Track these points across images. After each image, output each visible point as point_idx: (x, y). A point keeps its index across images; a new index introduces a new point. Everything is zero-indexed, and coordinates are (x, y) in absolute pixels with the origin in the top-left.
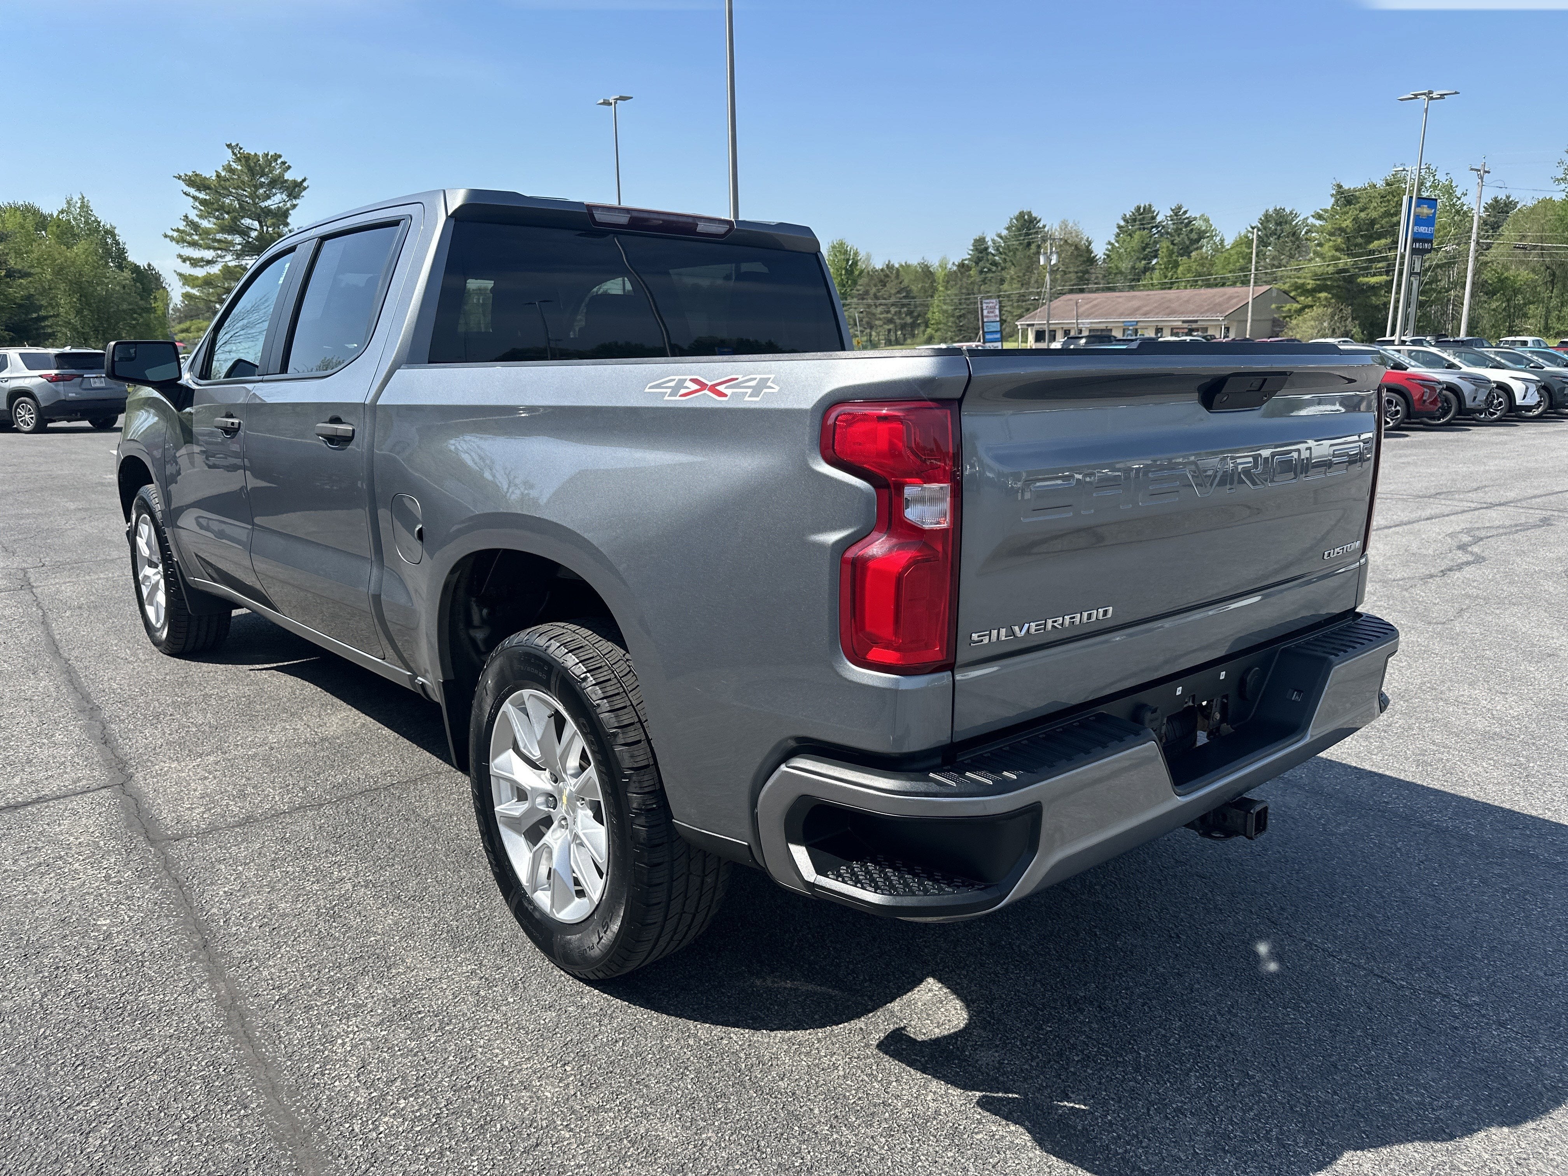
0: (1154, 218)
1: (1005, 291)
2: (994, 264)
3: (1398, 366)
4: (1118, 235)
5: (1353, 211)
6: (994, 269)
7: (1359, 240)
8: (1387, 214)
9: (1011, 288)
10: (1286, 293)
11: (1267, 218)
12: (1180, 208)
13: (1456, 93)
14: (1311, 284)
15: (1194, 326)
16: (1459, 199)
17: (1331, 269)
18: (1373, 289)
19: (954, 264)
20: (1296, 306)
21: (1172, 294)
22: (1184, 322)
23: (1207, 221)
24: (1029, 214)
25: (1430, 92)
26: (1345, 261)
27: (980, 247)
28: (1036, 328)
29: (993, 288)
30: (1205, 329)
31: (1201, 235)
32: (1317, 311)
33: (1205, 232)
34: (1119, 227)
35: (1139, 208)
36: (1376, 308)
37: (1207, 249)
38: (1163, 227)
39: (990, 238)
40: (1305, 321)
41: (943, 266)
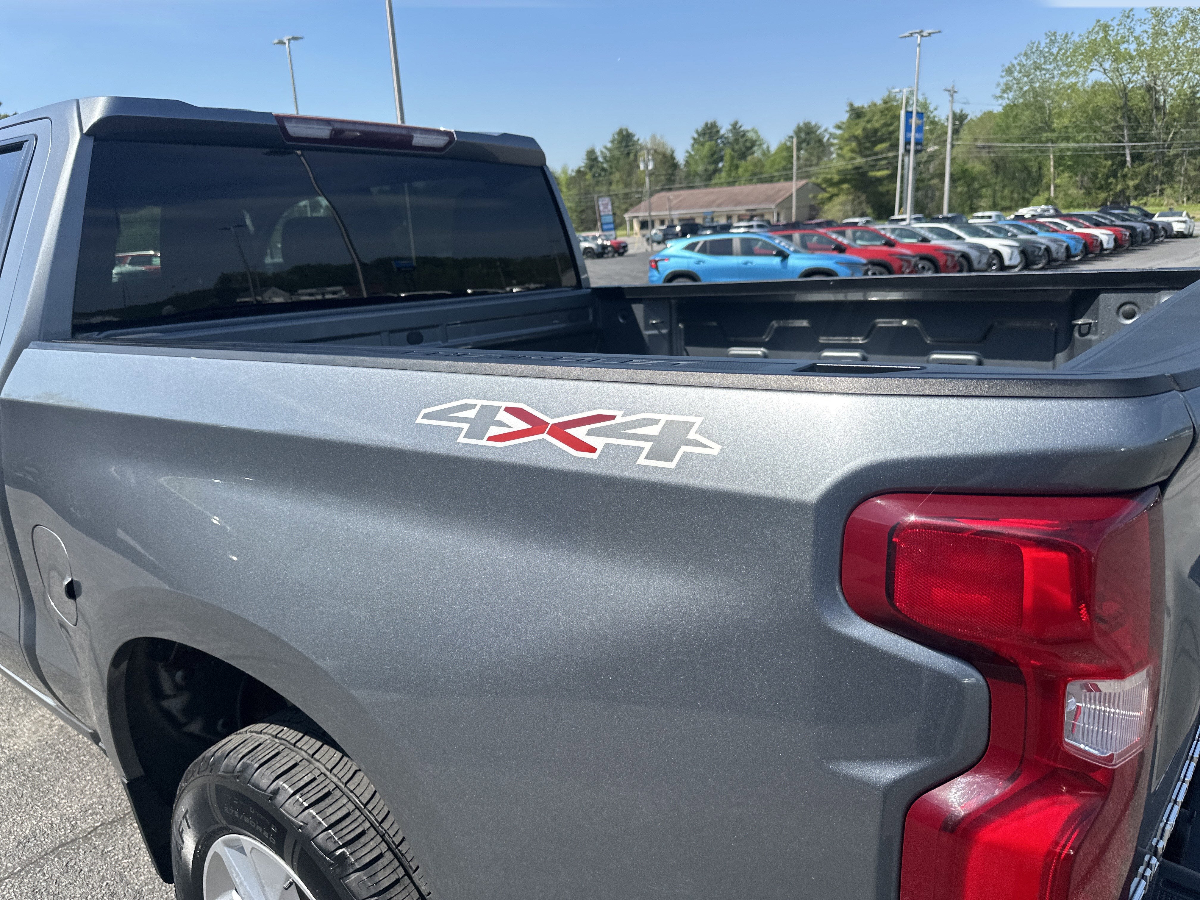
0: (718, 132)
1: (614, 191)
2: (604, 169)
3: (925, 240)
4: (693, 145)
5: (862, 123)
6: (603, 173)
7: (868, 145)
8: (886, 125)
9: (618, 189)
10: (818, 185)
11: (799, 131)
12: (736, 123)
13: (940, 32)
14: (836, 178)
15: (754, 213)
16: (932, 112)
17: (850, 167)
18: (879, 180)
19: (573, 171)
20: (826, 195)
21: (736, 189)
22: (747, 210)
23: (756, 133)
24: (627, 130)
25: (922, 31)
26: (859, 161)
27: (591, 157)
28: (641, 219)
29: (604, 188)
30: (762, 215)
31: (753, 143)
32: (842, 198)
33: (756, 141)
34: (694, 139)
35: (707, 124)
36: (882, 195)
37: (758, 154)
38: (726, 138)
39: (598, 150)
40: (834, 206)
41: (565, 172)
